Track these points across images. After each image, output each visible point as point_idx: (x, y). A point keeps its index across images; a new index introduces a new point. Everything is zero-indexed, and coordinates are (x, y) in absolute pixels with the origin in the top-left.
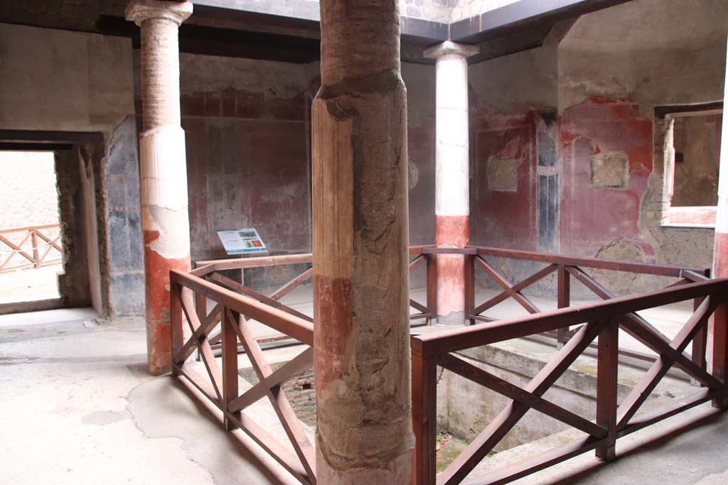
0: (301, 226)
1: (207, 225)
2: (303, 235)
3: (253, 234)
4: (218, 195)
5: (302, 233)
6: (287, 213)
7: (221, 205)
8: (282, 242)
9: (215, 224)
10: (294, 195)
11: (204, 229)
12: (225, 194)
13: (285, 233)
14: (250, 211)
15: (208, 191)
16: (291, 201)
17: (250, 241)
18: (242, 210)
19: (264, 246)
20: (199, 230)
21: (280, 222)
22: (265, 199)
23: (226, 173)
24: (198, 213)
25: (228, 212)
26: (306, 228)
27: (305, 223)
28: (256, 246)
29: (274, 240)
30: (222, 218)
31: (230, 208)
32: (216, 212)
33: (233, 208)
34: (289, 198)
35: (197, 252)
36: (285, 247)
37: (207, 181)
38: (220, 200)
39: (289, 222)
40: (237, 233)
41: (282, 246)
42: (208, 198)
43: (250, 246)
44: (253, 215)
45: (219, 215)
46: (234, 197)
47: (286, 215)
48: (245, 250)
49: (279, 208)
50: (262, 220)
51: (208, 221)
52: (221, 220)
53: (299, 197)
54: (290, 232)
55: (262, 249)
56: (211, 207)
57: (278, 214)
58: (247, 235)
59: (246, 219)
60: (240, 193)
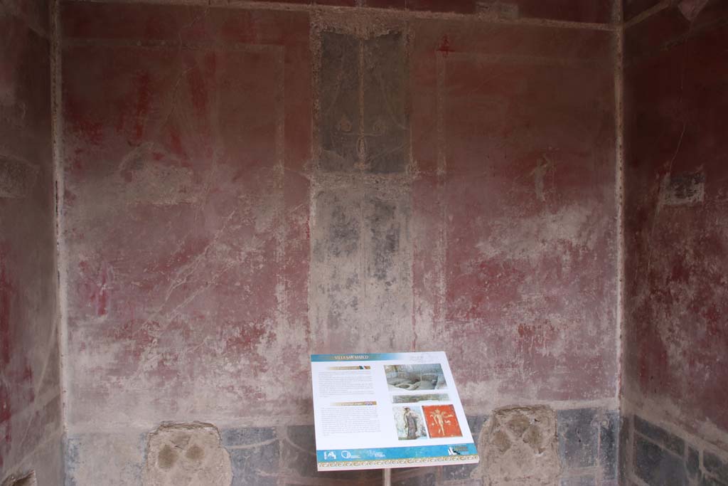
0: (591, 330)
1: (307, 324)
2: (598, 360)
3: (432, 378)
4: (343, 234)
5: (595, 352)
6: (554, 292)
7: (351, 266)
8: (534, 379)
9: (334, 321)
10: (575, 242)
11: (298, 336)
12: (366, 236)
13: (544, 351)
14: (442, 286)
15: (313, 222)
16: (567, 258)
17: (417, 408)
18: (418, 281)
19: (467, 437)
20: (281, 339)
21: (529, 320)
22: (489, 251)
23: (373, 170)
24: (280, 288)
25: (374, 288)
26: (606, 339)
27: (605, 324)
28: (435, 433)
29: (510, 372)
30: (355, 304)
31: (381, 276)
32: (337, 288)
33: (390, 274)
34: (560, 248)
35: (275, 402)
36: (541, 394)
37: (313, 194)
38: (350, 250)
39: (555, 319)
40: (378, 368)
41: (534, 389)
42: (313, 243)
43: (412, 436)
44: (451, 296)
45: (344, 297)
46: (392, 245)
47: (547, 299)
48: (390, 453)
49: (528, 279)
50: (475, 313)
51: (312, 314)
52: (350, 309)
53: (590, 245)
54: (558, 349)
55: (458, 450)
56: (320, 272)
57: (525, 297)
58: (414, 379)
59: (428, 311)
60: (413, 232)
